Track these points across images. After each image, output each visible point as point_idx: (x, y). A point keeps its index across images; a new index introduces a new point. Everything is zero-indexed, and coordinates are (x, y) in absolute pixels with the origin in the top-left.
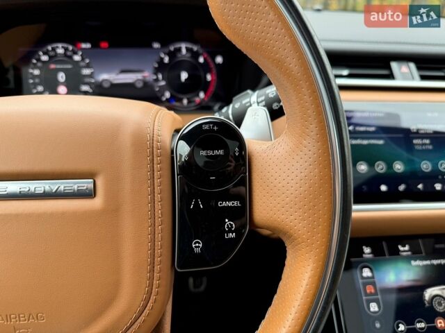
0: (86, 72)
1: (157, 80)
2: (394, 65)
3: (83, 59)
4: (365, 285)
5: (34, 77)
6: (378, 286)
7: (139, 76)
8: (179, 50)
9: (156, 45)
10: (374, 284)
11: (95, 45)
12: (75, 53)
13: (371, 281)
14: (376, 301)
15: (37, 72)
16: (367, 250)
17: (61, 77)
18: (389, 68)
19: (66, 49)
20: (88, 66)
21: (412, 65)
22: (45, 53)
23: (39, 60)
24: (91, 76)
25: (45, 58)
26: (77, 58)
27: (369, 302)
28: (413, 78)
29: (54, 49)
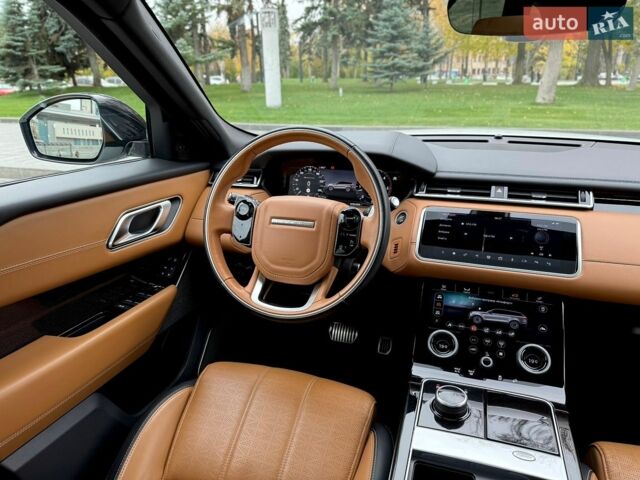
0: (322, 181)
2: (493, 188)
3: (321, 175)
4: (437, 302)
6: (445, 304)
7: (348, 186)
10: (442, 303)
12: (317, 171)
14: (440, 311)
16: (444, 287)
17: (309, 184)
18: (490, 190)
19: (313, 169)
21: (506, 188)
23: (299, 174)
24: (324, 184)
25: (302, 173)
26: (318, 174)
27: (436, 310)
28: (502, 197)
29: (307, 169)
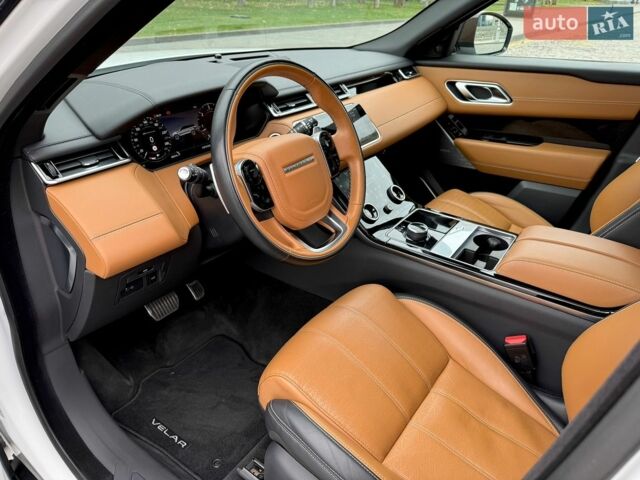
0: (164, 132)
3: (160, 125)
5: (136, 143)
7: (192, 128)
8: (206, 107)
9: (194, 107)
11: (164, 114)
12: (154, 122)
15: (136, 140)
17: (152, 140)
19: (149, 121)
20: (164, 129)
22: (137, 127)
23: (135, 131)
24: (167, 135)
25: (138, 129)
26: (156, 125)
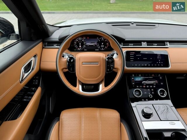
1: (97, 44)
2: (142, 42)
4: (132, 80)
5: (75, 44)
7: (94, 44)
8: (102, 39)
9: (97, 38)
10: (134, 80)
11: (86, 38)
12: (83, 40)
13: (133, 80)
14: (134, 83)
16: (133, 75)
17: (80, 44)
18: (141, 43)
19: (81, 39)
20: (85, 42)
21: (146, 42)
22: (77, 39)
23: (76, 41)
24: (85, 44)
27: (132, 83)
28: (145, 45)
29: (79, 39)
